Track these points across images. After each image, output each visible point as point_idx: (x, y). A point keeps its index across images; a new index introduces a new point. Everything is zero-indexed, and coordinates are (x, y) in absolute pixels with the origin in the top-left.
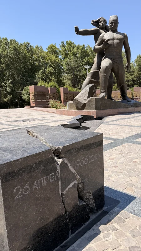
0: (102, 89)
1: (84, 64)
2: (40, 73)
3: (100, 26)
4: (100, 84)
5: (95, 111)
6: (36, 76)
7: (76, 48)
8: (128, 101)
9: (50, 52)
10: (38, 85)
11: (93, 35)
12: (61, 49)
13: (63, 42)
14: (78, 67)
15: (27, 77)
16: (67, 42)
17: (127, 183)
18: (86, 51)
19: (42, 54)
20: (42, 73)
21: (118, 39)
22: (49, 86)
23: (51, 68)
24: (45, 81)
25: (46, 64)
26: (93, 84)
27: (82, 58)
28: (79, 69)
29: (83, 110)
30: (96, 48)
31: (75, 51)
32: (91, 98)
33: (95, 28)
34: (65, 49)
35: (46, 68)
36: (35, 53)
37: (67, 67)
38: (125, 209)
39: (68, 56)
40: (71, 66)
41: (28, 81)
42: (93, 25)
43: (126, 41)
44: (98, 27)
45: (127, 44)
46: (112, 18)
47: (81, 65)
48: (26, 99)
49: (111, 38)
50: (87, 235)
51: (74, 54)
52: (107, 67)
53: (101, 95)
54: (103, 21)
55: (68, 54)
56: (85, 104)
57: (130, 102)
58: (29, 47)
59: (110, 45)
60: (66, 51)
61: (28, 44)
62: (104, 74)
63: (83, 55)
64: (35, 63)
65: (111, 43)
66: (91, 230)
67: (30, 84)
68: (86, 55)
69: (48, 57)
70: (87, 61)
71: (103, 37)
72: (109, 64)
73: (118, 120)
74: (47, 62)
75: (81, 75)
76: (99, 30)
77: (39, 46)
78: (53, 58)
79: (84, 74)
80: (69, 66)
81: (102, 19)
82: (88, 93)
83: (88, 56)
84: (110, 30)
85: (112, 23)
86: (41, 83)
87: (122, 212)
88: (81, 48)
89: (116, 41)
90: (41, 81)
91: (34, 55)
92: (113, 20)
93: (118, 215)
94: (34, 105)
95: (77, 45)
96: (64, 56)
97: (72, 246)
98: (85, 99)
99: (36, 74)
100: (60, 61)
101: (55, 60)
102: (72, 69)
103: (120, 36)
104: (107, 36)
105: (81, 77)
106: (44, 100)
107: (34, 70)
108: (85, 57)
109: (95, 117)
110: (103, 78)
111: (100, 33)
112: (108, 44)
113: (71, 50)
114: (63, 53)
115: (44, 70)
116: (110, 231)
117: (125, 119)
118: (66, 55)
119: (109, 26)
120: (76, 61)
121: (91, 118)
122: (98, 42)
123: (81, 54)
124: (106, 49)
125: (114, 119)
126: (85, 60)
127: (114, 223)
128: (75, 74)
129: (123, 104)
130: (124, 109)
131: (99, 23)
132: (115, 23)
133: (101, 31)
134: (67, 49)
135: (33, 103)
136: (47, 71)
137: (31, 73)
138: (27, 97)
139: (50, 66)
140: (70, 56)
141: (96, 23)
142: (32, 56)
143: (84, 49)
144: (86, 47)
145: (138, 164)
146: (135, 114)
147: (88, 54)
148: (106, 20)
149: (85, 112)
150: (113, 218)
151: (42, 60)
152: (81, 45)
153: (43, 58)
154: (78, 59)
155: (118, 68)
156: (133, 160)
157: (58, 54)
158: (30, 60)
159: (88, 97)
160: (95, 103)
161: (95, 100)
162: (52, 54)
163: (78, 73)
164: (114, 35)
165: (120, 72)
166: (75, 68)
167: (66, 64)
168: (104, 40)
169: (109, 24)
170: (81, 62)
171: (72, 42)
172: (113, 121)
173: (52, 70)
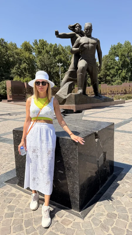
0: (80, 87)
1: (57, 62)
2: (15, 68)
3: (76, 30)
4: (78, 82)
5: (74, 106)
6: (11, 71)
7: (49, 47)
8: (100, 97)
9: (24, 49)
10: (13, 80)
11: (70, 39)
12: (34, 47)
13: (36, 40)
14: (51, 64)
15: (2, 72)
16: (40, 41)
17: (123, 158)
18: (58, 50)
19: (17, 50)
20: (16, 69)
21: (92, 44)
22: (24, 81)
23: (25, 64)
24: (20, 76)
25: (21, 60)
26: (72, 82)
27: (55, 56)
28: (52, 66)
29: (63, 104)
30: (73, 50)
31: (48, 48)
32: (71, 94)
33: (71, 32)
34: (38, 47)
35: (20, 64)
36: (10, 49)
37: (41, 64)
38: (129, 172)
39: (41, 54)
40: (45, 63)
41: (3, 76)
42: (70, 29)
43: (98, 45)
44: (75, 32)
45: (99, 48)
46: (87, 25)
47: (54, 62)
48: (2, 93)
49: (87, 42)
50: (111, 186)
51: (48, 52)
52: (83, 68)
53: (79, 92)
54: (78, 26)
55: (41, 52)
56: (66, 99)
57: (101, 98)
58: (3, 44)
59: (85, 48)
60: (39, 48)
61: (3, 40)
62: (81, 74)
63: (56, 54)
64: (10, 59)
65: (87, 46)
66: (113, 184)
67: (5, 79)
68: (58, 53)
69: (23, 53)
70: (59, 59)
71: (79, 41)
72: (85, 65)
73: (95, 113)
74: (21, 58)
75: (54, 71)
76: (76, 34)
77: (13, 43)
78: (27, 54)
79: (57, 71)
80: (43, 63)
81: (77, 25)
82: (67, 90)
83: (60, 54)
84: (85, 35)
85: (87, 29)
86: (16, 78)
87: (127, 173)
88: (53, 46)
89: (90, 45)
90: (16, 76)
91: (8, 52)
92: (88, 27)
93: (126, 175)
94: (11, 99)
95: (49, 43)
96: (37, 53)
97: (106, 192)
98: (65, 95)
99: (11, 69)
100: (33, 58)
101: (29, 56)
102: (46, 66)
103: (94, 41)
104: (83, 40)
105: (54, 73)
106: (21, 94)
107: (9, 65)
108: (58, 55)
109: (75, 111)
110: (80, 77)
111: (77, 38)
112: (84, 47)
113: (45, 48)
114: (37, 50)
115: (19, 66)
116: (125, 184)
117: (100, 112)
118: (40, 53)
119: (84, 31)
120: (49, 59)
121: (71, 112)
122: (75, 45)
123: (53, 52)
124: (82, 51)
125: (92, 113)
126: (57, 58)
127: (125, 179)
128: (49, 70)
129: (96, 99)
130: (97, 104)
131: (75, 28)
132: (89, 29)
133: (77, 35)
134: (40, 47)
135: (10, 97)
136: (21, 66)
137: (6, 68)
138: (3, 91)
139: (25, 62)
140: (43, 53)
141: (73, 28)
142: (7, 52)
143: (56, 47)
144: (58, 46)
145: (125, 146)
146: (106, 108)
147: (60, 52)
148: (81, 26)
149: (66, 106)
150: (124, 177)
151: (16, 57)
152: (54, 44)
153: (17, 54)
154: (51, 57)
155: (92, 69)
156: (121, 143)
157: (31, 51)
158: (5, 56)
159: (68, 93)
160: (74, 98)
161: (74, 96)
162: (27, 51)
163: (51, 70)
164: (88, 40)
165: (93, 72)
166: (49, 64)
167: (40, 61)
168: (81, 43)
169: (84, 30)
170: (54, 59)
171: (45, 41)
172: (91, 114)
173: (26, 66)
